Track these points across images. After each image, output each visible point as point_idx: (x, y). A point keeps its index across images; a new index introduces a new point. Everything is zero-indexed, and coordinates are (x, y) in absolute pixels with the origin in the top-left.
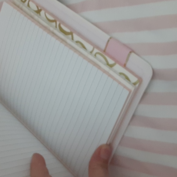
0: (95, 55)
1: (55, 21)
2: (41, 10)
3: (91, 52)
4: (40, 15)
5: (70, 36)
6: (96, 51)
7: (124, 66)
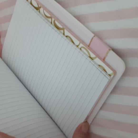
1: (51, 18)
2: (40, 7)
5: (62, 31)
7: (103, 60)
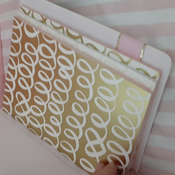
0: (108, 55)
1: (62, 27)
2: (46, 19)
3: (104, 53)
4: (46, 24)
5: (80, 40)
6: (108, 50)
7: (140, 60)
